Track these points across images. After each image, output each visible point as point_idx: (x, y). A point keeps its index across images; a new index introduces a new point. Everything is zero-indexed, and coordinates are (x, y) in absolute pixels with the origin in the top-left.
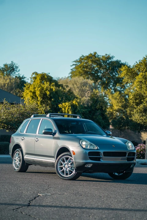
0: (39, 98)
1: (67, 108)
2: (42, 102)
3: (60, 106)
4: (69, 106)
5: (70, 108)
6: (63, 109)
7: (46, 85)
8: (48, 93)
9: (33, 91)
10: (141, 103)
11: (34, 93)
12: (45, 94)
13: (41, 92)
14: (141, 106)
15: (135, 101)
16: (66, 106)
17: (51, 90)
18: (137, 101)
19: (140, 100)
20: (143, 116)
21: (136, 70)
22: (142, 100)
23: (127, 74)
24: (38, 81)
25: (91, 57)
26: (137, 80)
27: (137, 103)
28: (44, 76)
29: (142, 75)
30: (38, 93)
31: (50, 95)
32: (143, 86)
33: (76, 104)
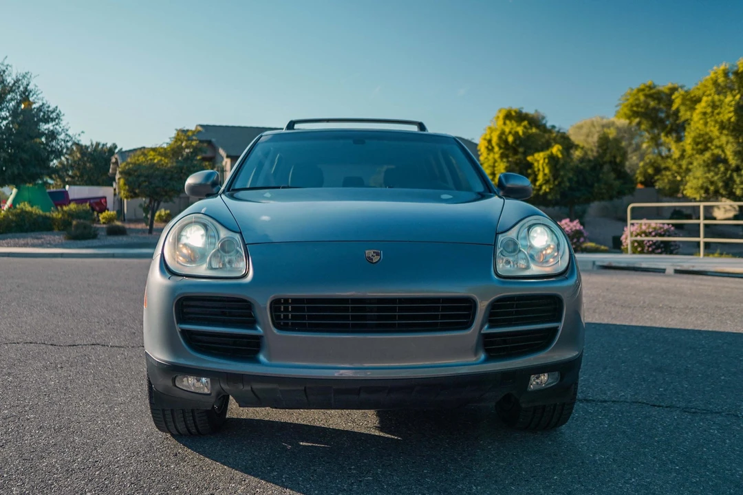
0: (496, 149)
1: (541, 162)
2: (503, 156)
3: (529, 158)
4: (544, 159)
5: (547, 161)
6: (536, 164)
7: (510, 126)
8: (510, 139)
9: (488, 137)
10: (707, 149)
11: (490, 141)
12: (506, 142)
13: (500, 138)
14: (707, 155)
15: (695, 147)
16: (539, 159)
17: (517, 133)
18: (700, 146)
19: (706, 145)
20: (709, 171)
21: (698, 93)
22: (709, 145)
23: (683, 104)
24: (501, 122)
25: (643, 90)
26: (697, 111)
27: (700, 149)
28: (511, 114)
29: (706, 102)
30: (495, 140)
31: (514, 141)
32: (709, 120)
33: (557, 156)
